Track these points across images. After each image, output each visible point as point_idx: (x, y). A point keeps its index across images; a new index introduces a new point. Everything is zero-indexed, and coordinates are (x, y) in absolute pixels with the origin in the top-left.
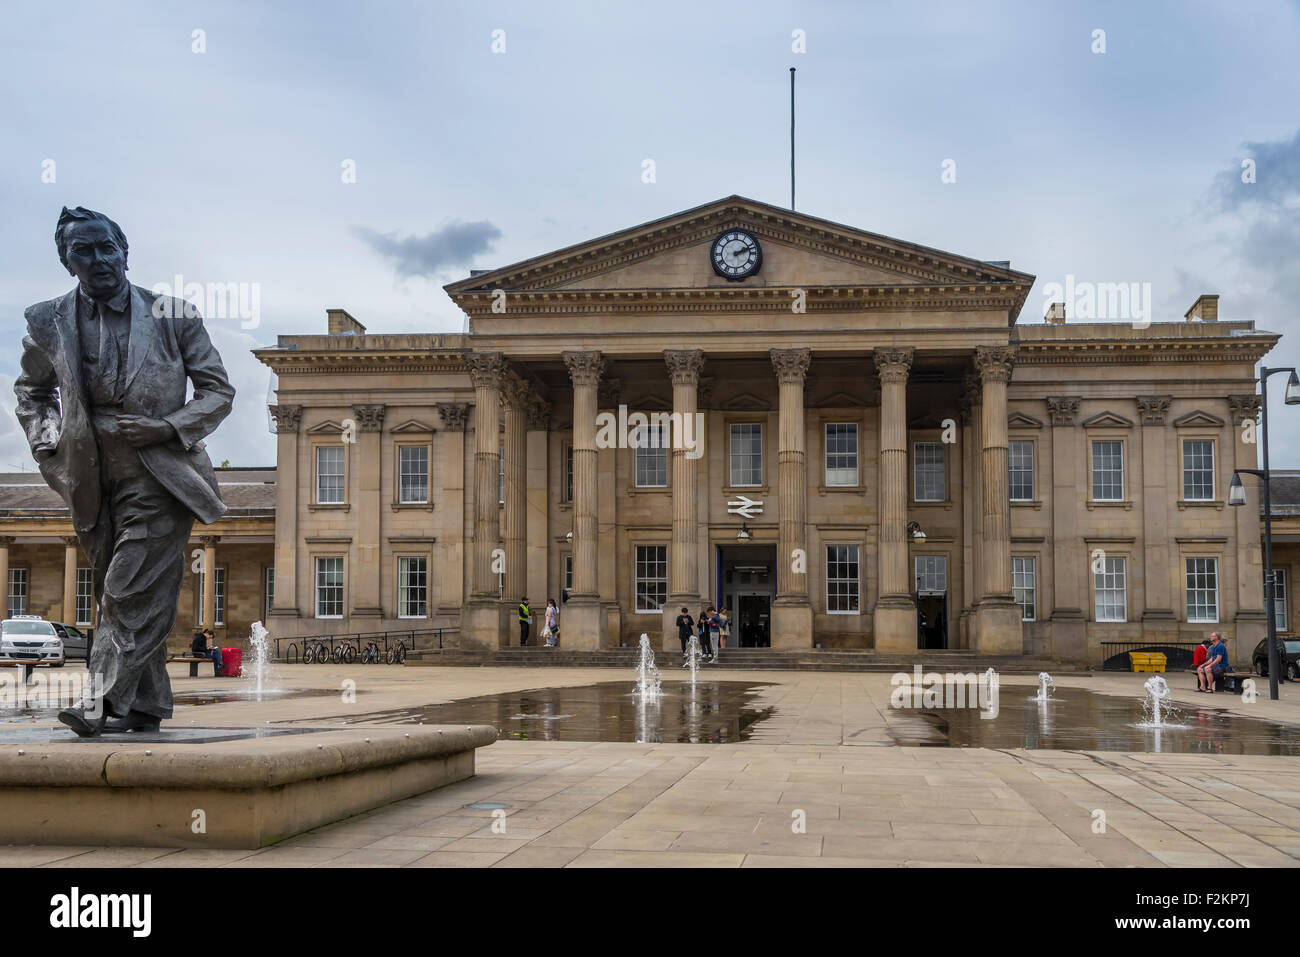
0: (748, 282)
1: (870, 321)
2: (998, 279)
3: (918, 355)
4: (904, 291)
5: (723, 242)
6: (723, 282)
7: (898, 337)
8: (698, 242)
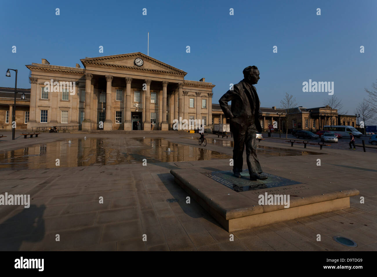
0: (141, 67)
1: (162, 76)
2: (182, 73)
3: (169, 83)
4: (168, 72)
5: (137, 59)
6: (137, 66)
7: (166, 80)
8: (132, 59)
